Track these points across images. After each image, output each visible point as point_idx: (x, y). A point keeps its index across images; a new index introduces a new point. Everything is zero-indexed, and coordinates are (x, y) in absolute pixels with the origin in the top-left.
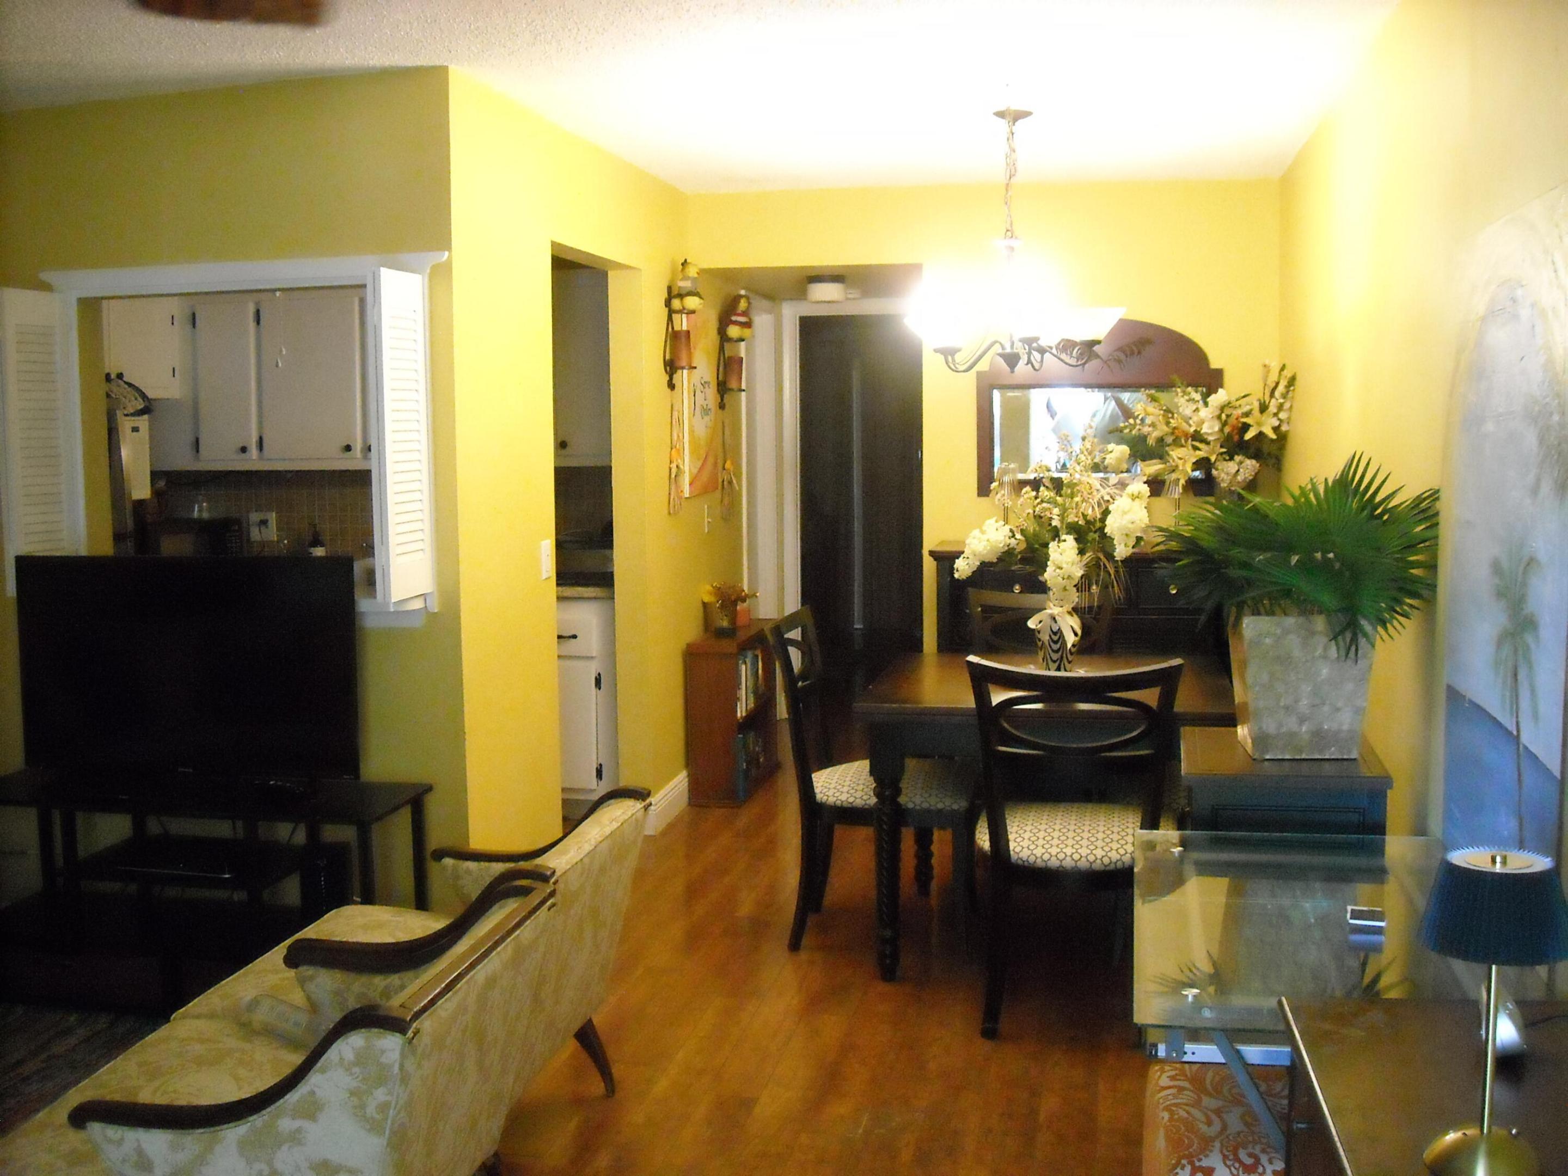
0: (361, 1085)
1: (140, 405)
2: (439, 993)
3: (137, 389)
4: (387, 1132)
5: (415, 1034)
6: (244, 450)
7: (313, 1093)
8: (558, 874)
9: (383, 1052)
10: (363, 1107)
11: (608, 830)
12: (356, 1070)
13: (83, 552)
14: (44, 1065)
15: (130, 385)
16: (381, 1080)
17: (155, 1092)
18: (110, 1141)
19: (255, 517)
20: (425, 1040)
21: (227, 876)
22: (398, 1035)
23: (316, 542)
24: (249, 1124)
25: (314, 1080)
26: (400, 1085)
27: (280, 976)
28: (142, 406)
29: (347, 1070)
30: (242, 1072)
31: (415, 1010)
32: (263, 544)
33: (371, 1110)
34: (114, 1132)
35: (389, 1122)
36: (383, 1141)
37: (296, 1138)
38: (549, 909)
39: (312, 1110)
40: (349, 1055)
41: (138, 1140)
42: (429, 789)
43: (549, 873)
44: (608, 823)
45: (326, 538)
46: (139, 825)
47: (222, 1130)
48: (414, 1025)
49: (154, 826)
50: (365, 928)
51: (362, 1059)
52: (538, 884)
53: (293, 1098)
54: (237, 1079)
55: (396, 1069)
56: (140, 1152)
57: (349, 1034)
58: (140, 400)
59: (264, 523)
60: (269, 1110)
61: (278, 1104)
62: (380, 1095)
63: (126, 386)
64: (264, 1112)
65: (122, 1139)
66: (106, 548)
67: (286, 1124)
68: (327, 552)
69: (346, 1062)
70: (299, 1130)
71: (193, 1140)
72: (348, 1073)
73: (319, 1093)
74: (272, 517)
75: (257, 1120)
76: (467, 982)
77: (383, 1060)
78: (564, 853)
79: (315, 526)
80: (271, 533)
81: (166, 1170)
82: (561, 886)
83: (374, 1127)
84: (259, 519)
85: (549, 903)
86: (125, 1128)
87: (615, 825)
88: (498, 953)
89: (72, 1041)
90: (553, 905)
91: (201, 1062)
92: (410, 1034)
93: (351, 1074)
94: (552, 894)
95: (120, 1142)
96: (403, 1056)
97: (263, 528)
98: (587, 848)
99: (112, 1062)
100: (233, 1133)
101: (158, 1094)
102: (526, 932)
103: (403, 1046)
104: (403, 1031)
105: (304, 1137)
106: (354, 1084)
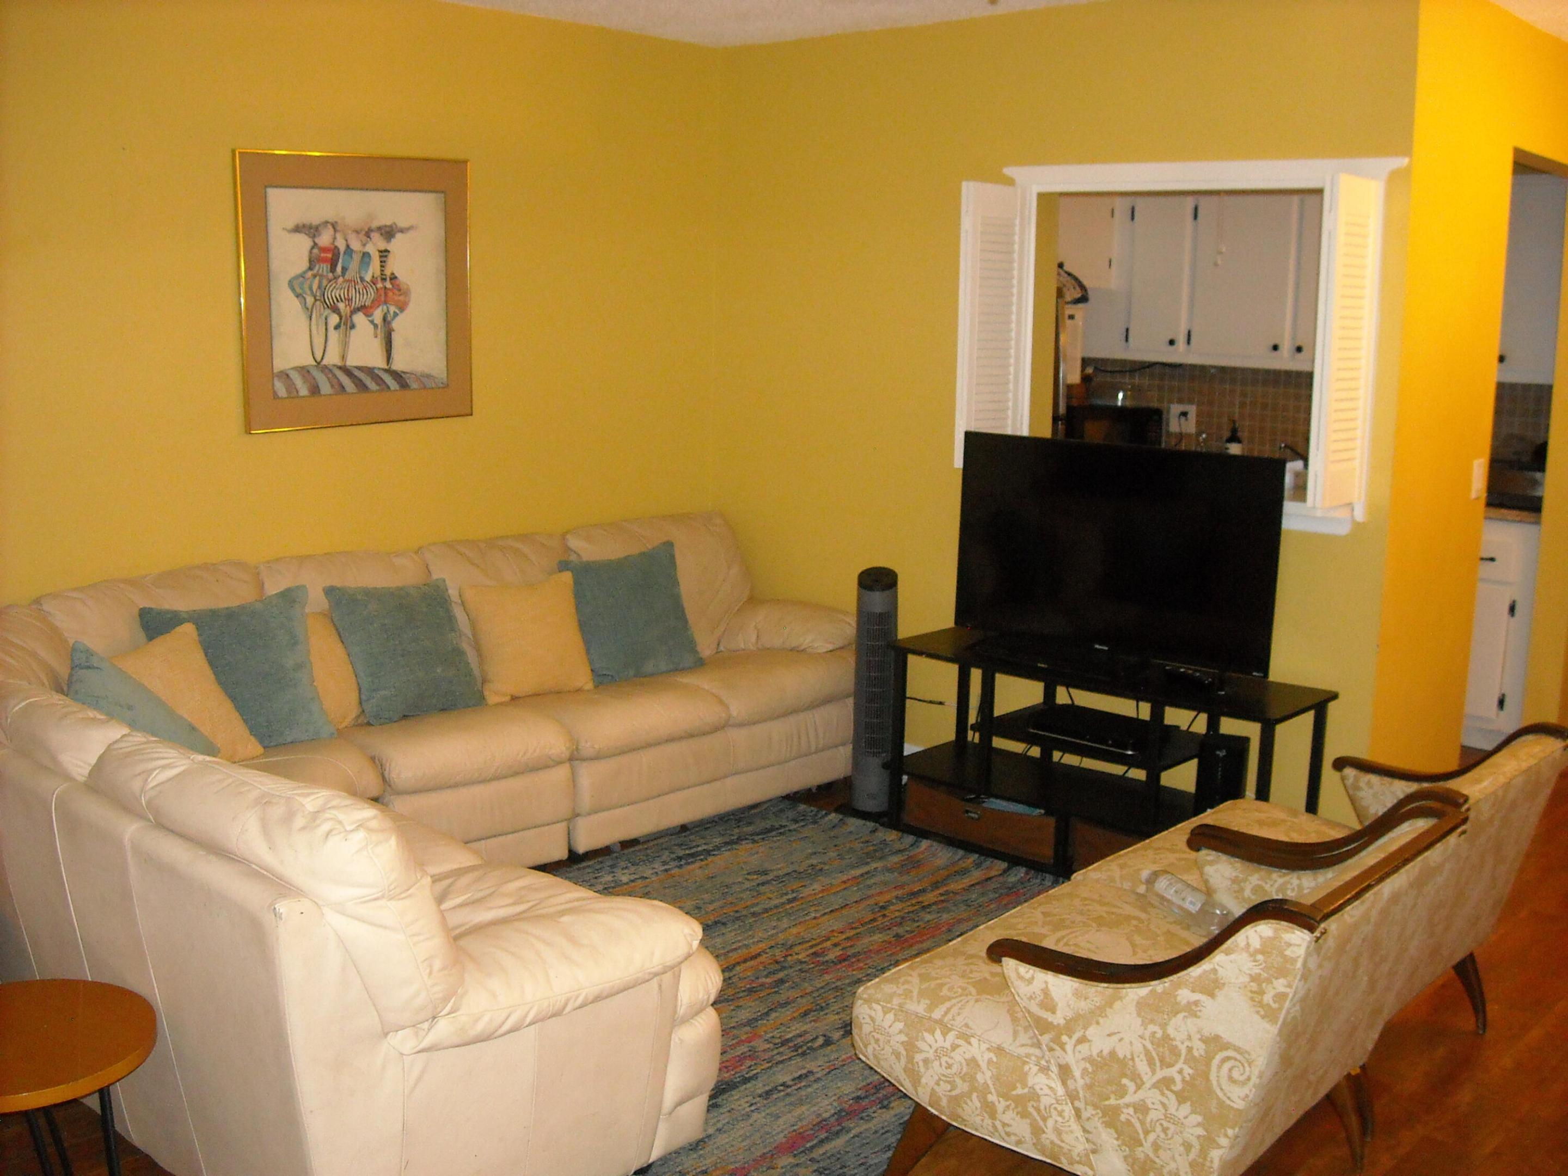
0: (1262, 973)
1: (1078, 294)
2: (1349, 899)
3: (1076, 279)
4: (1280, 1023)
5: (1323, 934)
6: (1172, 342)
7: (1214, 971)
8: (1471, 802)
9: (1289, 945)
10: (1261, 992)
11: (1524, 765)
12: (1260, 957)
13: (1025, 432)
14: (942, 898)
15: (1069, 274)
16: (1282, 972)
17: (1058, 941)
18: (1021, 978)
19: (1176, 409)
20: (1330, 942)
21: (1130, 753)
22: (1306, 931)
23: (1234, 438)
24: (1150, 988)
25: (1218, 958)
26: (1300, 980)
27: (1177, 855)
28: (1079, 295)
29: (1251, 955)
30: (1138, 939)
31: (1325, 911)
32: (1181, 436)
33: (1268, 998)
34: (1026, 970)
35: (1284, 1012)
36: (1273, 1030)
37: (1192, 1010)
38: (1460, 836)
39: (1211, 987)
40: (1256, 943)
41: (1046, 983)
42: (1334, 696)
43: (1461, 801)
44: (1525, 758)
45: (1242, 434)
46: (1050, 694)
47: (1124, 988)
48: (1322, 925)
49: (1062, 696)
50: (1261, 823)
51: (1267, 948)
52: (1449, 809)
53: (1195, 972)
54: (1134, 946)
55: (1299, 964)
56: (1046, 992)
57: (1259, 922)
58: (1078, 288)
59: (1184, 414)
60: (1171, 978)
61: (1179, 975)
62: (1280, 985)
63: (1066, 275)
64: (1166, 980)
65: (1033, 978)
66: (1045, 431)
67: (1185, 995)
68: (1243, 449)
69: (1251, 950)
70: (1196, 1003)
71: (1097, 991)
72: (1252, 959)
73: (1221, 972)
74: (1192, 410)
75: (1159, 986)
76: (1375, 894)
77: (1288, 953)
78: (1478, 781)
79: (1234, 422)
80: (1190, 426)
81: (1068, 1014)
82: (1472, 815)
83: (1269, 1014)
84: (1179, 412)
85: (1459, 830)
86: (1037, 969)
87: (1533, 762)
88: (1406, 870)
89: (966, 882)
90: (1464, 832)
91: (1100, 922)
92: (1317, 934)
93: (1255, 961)
94: (1465, 821)
95: (1030, 981)
96: (1308, 954)
97: (1183, 419)
98: (1502, 780)
99: (1019, 908)
100: (1135, 992)
101: (1062, 943)
102: (1434, 855)
103: (1310, 942)
104: (1311, 929)
105: (1200, 1011)
106: (1257, 970)
